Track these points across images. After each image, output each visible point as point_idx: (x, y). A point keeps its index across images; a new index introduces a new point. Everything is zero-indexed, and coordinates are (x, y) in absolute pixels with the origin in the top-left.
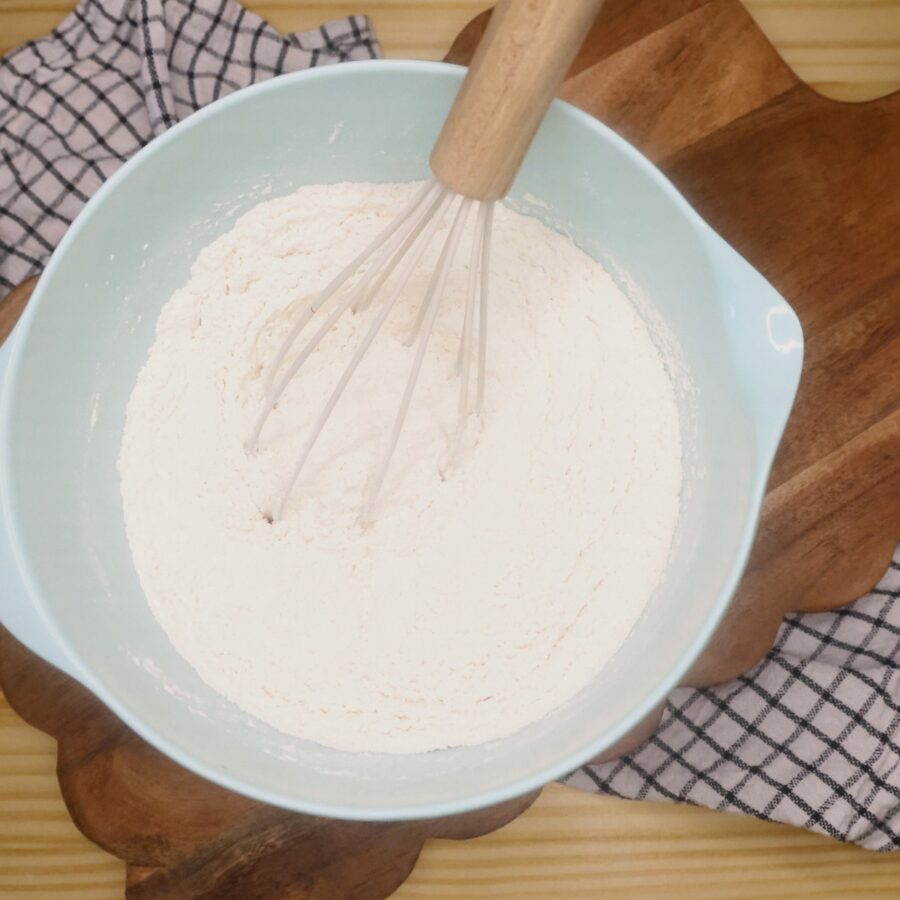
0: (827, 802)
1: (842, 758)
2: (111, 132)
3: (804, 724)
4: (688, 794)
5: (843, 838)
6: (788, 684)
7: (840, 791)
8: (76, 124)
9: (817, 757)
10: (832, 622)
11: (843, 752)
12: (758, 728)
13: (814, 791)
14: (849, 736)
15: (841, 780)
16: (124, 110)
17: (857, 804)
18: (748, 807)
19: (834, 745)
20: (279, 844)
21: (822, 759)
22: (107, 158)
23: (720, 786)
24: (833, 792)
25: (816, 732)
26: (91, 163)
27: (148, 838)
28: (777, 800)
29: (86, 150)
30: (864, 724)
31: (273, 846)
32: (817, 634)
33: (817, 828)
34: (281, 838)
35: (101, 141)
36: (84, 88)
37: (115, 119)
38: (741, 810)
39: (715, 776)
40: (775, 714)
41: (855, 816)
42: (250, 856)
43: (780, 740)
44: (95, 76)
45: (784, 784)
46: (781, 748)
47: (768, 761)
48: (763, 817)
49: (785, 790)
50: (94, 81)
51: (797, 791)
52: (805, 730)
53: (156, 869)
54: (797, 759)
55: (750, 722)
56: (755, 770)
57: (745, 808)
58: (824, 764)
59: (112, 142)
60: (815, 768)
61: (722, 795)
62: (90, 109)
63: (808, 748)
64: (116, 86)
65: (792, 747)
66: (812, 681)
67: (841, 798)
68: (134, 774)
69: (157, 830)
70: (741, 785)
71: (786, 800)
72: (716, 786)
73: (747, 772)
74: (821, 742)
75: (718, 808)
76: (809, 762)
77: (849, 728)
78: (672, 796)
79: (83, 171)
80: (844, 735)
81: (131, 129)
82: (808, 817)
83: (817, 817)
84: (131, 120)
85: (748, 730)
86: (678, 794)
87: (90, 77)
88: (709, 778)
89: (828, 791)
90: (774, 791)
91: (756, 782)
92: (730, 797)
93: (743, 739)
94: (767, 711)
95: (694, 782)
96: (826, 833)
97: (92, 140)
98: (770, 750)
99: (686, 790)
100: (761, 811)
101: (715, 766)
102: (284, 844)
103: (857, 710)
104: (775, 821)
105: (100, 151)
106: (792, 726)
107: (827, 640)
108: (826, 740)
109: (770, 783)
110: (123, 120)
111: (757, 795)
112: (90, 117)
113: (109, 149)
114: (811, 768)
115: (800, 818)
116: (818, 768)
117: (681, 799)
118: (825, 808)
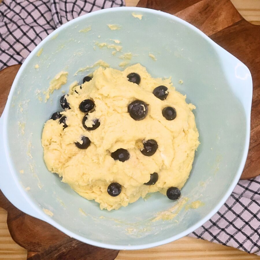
0: (244, 241)
1: (249, 227)
2: (38, 19)
3: (238, 216)
4: (202, 236)
5: (249, 252)
6: (235, 203)
7: (248, 238)
8: (28, 15)
9: (242, 227)
10: (249, 183)
12: (224, 216)
13: (240, 238)
14: (252, 221)
15: (249, 235)
17: (253, 242)
18: (220, 241)
19: (247, 223)
20: (76, 246)
21: (243, 227)
22: (37, 26)
24: (246, 238)
25: (242, 219)
26: (32, 27)
27: (35, 243)
28: (229, 239)
29: (30, 24)
30: (257, 217)
31: (74, 247)
32: (244, 187)
33: (241, 249)
34: (76, 244)
35: (35, 21)
39: (210, 230)
40: (230, 212)
41: (253, 246)
42: (66, 250)
43: (231, 221)
45: (232, 234)
46: (231, 223)
47: (227, 227)
49: (232, 236)
51: (235, 237)
52: (239, 218)
53: (37, 253)
54: (236, 227)
56: (223, 230)
57: (219, 241)
60: (241, 230)
61: (213, 237)
62: (32, 11)
63: (239, 224)
65: (234, 223)
66: (242, 203)
67: (249, 240)
69: (38, 240)
70: (219, 234)
71: (232, 239)
72: (211, 234)
73: (220, 230)
74: (243, 222)
75: (211, 241)
76: (239, 228)
77: (252, 218)
78: (197, 235)
79: (29, 29)
80: (250, 221)
81: (45, 18)
82: (239, 245)
83: (241, 245)
85: (221, 216)
86: (199, 235)
90: (228, 237)
91: (223, 233)
92: (215, 237)
93: (219, 219)
94: (228, 211)
95: (204, 232)
96: (244, 250)
97: (32, 21)
98: (228, 224)
99: (201, 234)
100: (224, 243)
101: (211, 227)
102: (77, 246)
103: (255, 213)
104: (228, 246)
105: (35, 24)
106: (235, 216)
107: (247, 189)
108: (245, 222)
109: (227, 234)
110: (42, 15)
111: (223, 238)
112: (32, 14)
113: (37, 24)
114: (239, 230)
115: (236, 245)
116: (242, 230)
117: (199, 237)
118: (244, 243)
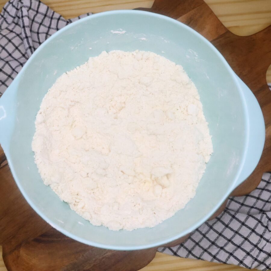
0: (244, 257)
1: (248, 243)
2: (13, 52)
3: (236, 232)
5: (250, 268)
6: (231, 220)
7: (248, 254)
8: (2, 50)
9: (241, 243)
10: (244, 199)
11: (249, 241)
12: (222, 234)
13: (240, 254)
14: (250, 236)
15: (248, 250)
16: (17, 45)
17: (254, 257)
18: (220, 260)
19: (246, 239)
21: (242, 244)
22: (12, 60)
23: (211, 254)
24: (246, 254)
25: (240, 235)
26: (7, 62)
28: (229, 257)
29: (5, 58)
30: (255, 232)
32: (239, 203)
33: (241, 265)
35: (10, 55)
36: (4, 38)
37: (14, 48)
38: (218, 261)
39: (209, 250)
40: (227, 229)
41: (254, 261)
43: (229, 238)
44: (7, 34)
45: (231, 252)
46: (230, 241)
47: (226, 245)
48: (225, 263)
49: (231, 254)
50: (7, 36)
51: (235, 254)
52: (237, 234)
54: (235, 244)
55: (220, 232)
56: (222, 248)
57: (219, 260)
58: (243, 245)
59: (13, 55)
60: (240, 247)
61: (212, 256)
62: (6, 45)
63: (238, 240)
64: (14, 37)
65: (233, 240)
66: (239, 219)
67: (249, 256)
68: (27, 256)
70: (218, 253)
71: (232, 258)
72: (210, 254)
73: (219, 249)
74: (242, 238)
75: (211, 261)
76: (238, 245)
77: (251, 234)
78: (196, 257)
79: (5, 65)
80: (249, 236)
81: (19, 51)
82: (239, 262)
83: (241, 262)
84: (19, 48)
85: (219, 235)
86: (198, 257)
87: (6, 35)
88: (208, 251)
89: (245, 254)
90: (228, 255)
91: (222, 252)
92: (214, 257)
93: (218, 238)
94: (225, 229)
95: (204, 253)
96: (244, 267)
97: (7, 55)
98: (226, 241)
99: (201, 256)
100: (224, 261)
101: (209, 247)
103: (253, 228)
104: (229, 264)
106: (233, 233)
107: (242, 204)
108: (243, 237)
109: (226, 252)
110: (17, 48)
111: (223, 256)
112: (6, 47)
113: (13, 57)
114: (239, 247)
115: (236, 263)
116: (241, 247)
117: (199, 258)
118: (243, 259)
